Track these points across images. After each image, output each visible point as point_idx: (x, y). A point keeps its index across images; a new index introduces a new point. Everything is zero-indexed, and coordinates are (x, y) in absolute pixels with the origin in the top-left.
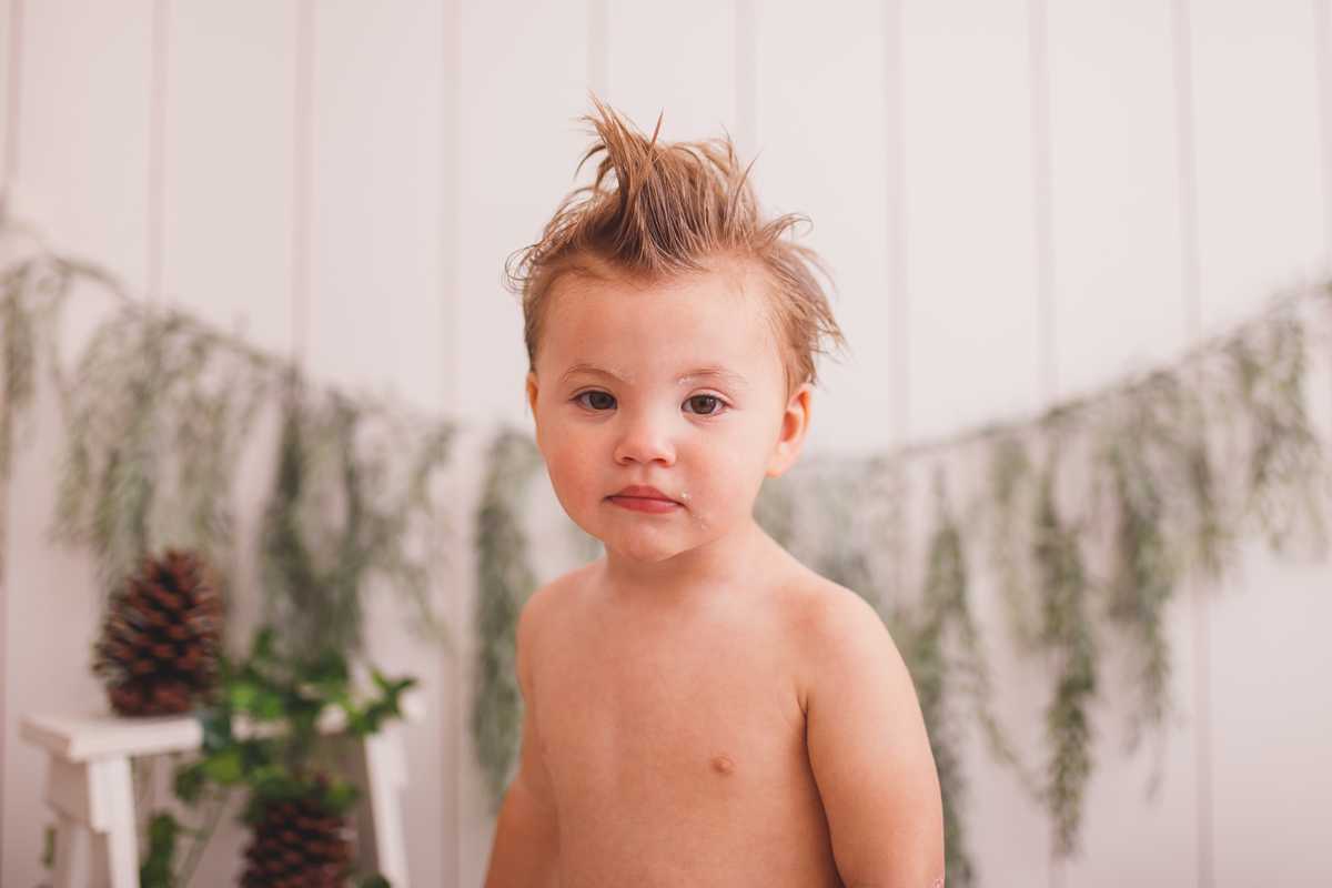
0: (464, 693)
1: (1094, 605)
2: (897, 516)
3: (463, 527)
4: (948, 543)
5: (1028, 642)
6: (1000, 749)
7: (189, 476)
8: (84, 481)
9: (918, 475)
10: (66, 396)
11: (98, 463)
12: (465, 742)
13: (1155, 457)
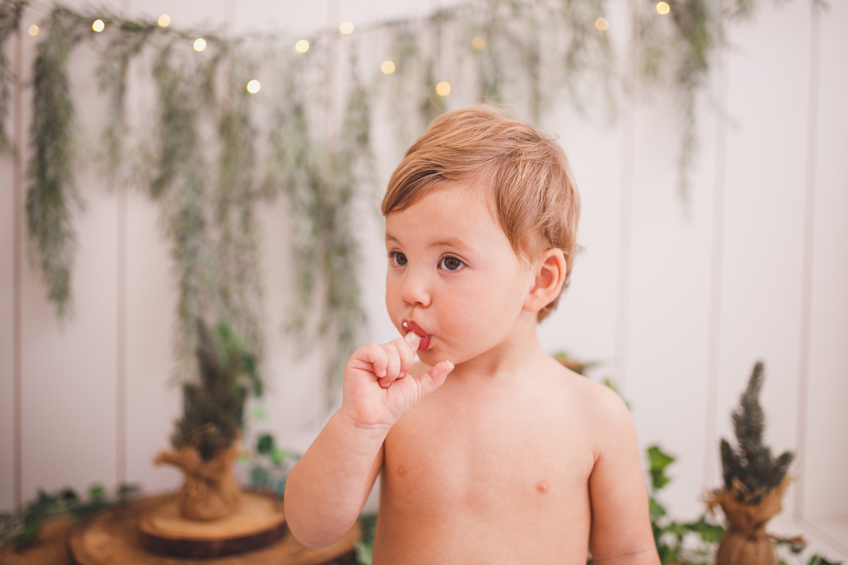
0: (25, 185)
2: (327, 80)
4: (360, 102)
9: (342, 53)
12: (23, 217)
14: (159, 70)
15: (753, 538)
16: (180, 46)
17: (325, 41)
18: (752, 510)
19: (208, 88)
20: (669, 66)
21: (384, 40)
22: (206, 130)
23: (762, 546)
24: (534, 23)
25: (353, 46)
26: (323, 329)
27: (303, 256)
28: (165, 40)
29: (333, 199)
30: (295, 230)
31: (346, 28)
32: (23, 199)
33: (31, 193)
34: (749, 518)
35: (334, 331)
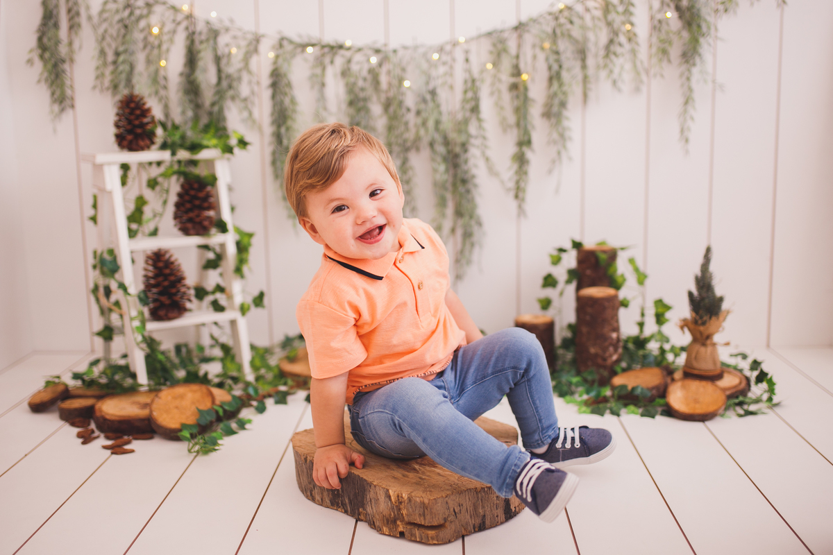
0: (268, 150)
1: (535, 112)
2: (450, 74)
3: (266, 81)
4: (472, 86)
5: (504, 126)
6: (492, 171)
7: (149, 61)
8: (105, 64)
9: (459, 55)
10: (95, 28)
11: (110, 58)
12: (269, 170)
13: (563, 45)
14: (345, 73)
15: (704, 345)
16: (358, 57)
17: (448, 48)
18: (702, 328)
19: (376, 82)
20: (675, 51)
21: (486, 45)
22: (376, 109)
23: (709, 349)
24: (584, 28)
25: (467, 52)
26: (453, 230)
27: (439, 187)
28: (348, 54)
29: (458, 149)
30: (435, 171)
31: (462, 40)
32: (268, 159)
33: (274, 153)
34: (701, 333)
35: (459, 232)
